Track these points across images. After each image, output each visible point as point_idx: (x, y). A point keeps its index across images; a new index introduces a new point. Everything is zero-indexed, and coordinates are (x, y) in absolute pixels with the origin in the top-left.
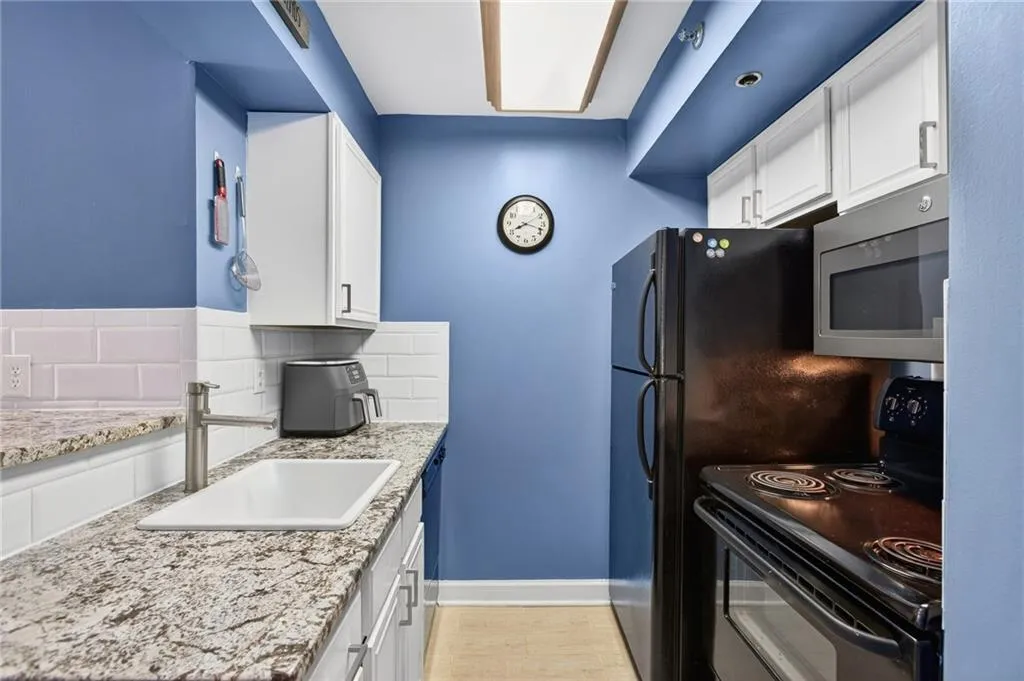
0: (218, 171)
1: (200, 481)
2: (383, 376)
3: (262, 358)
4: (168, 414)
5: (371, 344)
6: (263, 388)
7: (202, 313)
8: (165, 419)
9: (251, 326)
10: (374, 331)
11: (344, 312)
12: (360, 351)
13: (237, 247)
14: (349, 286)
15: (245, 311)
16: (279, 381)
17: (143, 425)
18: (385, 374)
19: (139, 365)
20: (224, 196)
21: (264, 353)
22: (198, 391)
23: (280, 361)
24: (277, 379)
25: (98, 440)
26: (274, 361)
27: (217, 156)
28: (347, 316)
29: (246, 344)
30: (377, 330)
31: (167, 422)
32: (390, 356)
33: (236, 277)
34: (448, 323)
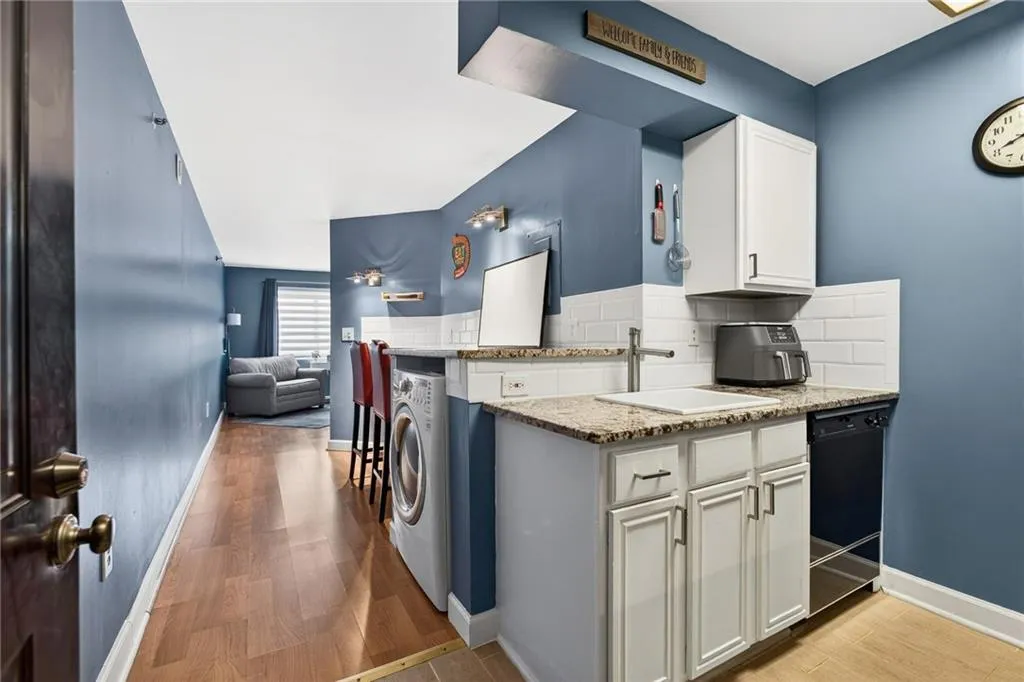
0: (658, 193)
1: (636, 387)
2: (820, 341)
3: (698, 320)
4: (622, 348)
5: (807, 310)
6: (696, 343)
7: (647, 288)
8: (619, 350)
9: (687, 296)
10: (810, 297)
11: (751, 277)
12: (797, 316)
13: (675, 241)
14: (755, 256)
15: (682, 285)
16: (714, 339)
17: (607, 350)
18: (822, 338)
19: (618, 323)
20: (662, 208)
21: (699, 316)
22: (634, 333)
23: (715, 324)
24: (711, 338)
25: (584, 353)
26: (709, 324)
27: (658, 182)
28: (755, 281)
29: (683, 309)
30: (813, 295)
31: (620, 352)
32: (827, 320)
33: (672, 262)
34: (898, 281)
